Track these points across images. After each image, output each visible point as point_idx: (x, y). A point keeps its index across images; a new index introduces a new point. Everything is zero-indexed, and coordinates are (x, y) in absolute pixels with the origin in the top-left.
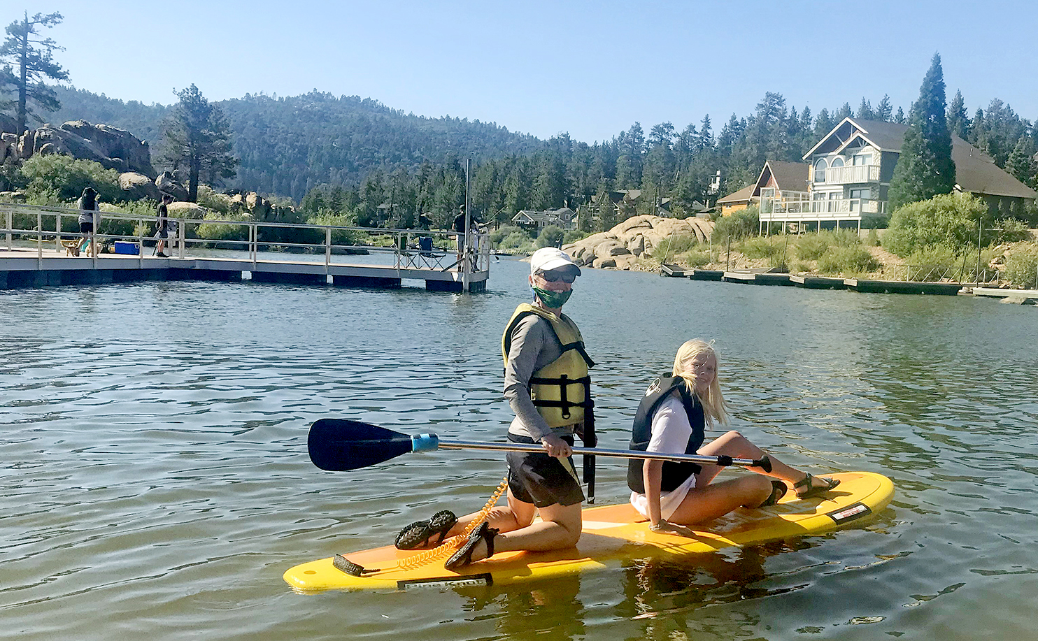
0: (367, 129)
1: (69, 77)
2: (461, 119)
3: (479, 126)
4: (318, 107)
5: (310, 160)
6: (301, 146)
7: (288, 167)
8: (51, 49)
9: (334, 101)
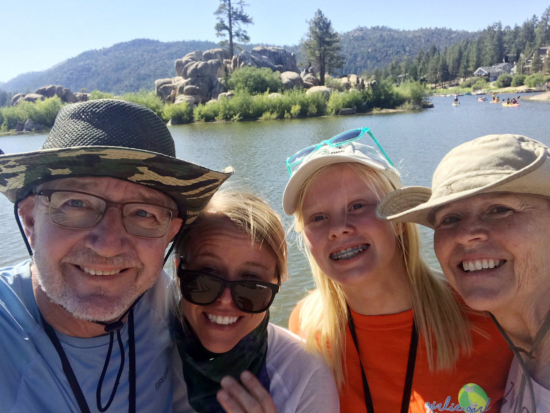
0: (383, 41)
1: (253, 21)
2: (428, 28)
3: (437, 30)
4: (361, 34)
5: (359, 59)
6: (355, 53)
7: (349, 64)
8: (243, 6)
9: (367, 30)
